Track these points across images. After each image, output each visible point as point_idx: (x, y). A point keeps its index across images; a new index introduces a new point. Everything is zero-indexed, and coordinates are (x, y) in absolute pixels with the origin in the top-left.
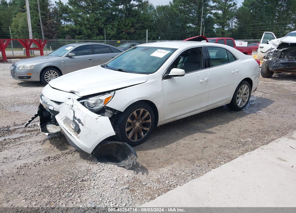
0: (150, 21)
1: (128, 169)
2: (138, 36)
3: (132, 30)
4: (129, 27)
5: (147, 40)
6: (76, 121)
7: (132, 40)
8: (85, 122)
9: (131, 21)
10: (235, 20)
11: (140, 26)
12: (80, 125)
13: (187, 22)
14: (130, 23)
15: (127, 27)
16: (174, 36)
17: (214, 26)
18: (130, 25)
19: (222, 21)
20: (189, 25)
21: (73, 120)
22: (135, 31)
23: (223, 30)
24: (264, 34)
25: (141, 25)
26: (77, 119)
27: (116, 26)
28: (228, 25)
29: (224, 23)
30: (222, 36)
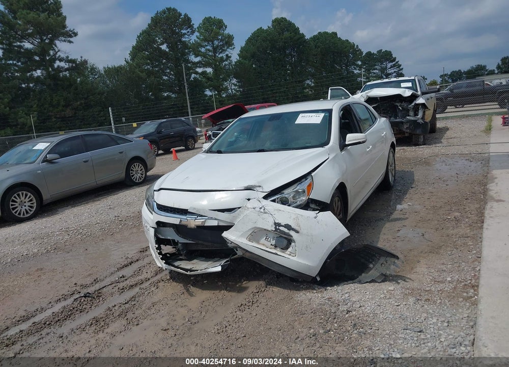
0: (99, 94)
1: (380, 282)
2: (81, 122)
3: (68, 112)
4: (60, 108)
5: (113, 124)
6: (282, 228)
7: (70, 129)
8: (299, 226)
9: (62, 96)
10: (234, 81)
11: (81, 104)
12: (292, 233)
13: (161, 90)
14: (62, 100)
15: (57, 108)
16: (145, 114)
17: (205, 93)
18: (62, 103)
19: (216, 82)
20: (166, 94)
21: (274, 229)
22: (75, 113)
23: (221, 97)
24: (330, 91)
25: (83, 102)
26: (283, 226)
27: (36, 109)
28: (226, 89)
29: (219, 87)
30: (222, 106)
